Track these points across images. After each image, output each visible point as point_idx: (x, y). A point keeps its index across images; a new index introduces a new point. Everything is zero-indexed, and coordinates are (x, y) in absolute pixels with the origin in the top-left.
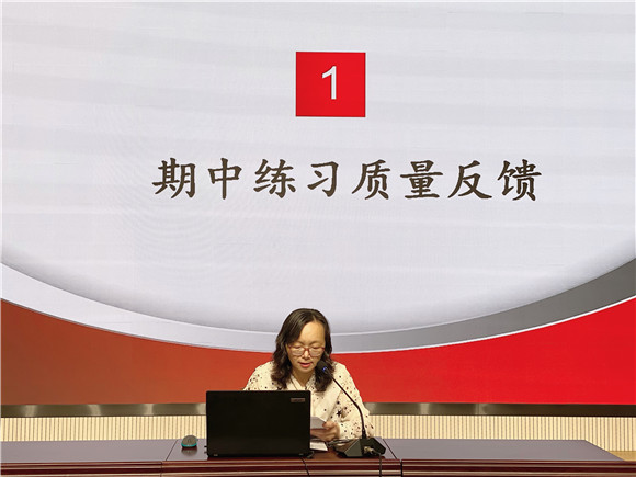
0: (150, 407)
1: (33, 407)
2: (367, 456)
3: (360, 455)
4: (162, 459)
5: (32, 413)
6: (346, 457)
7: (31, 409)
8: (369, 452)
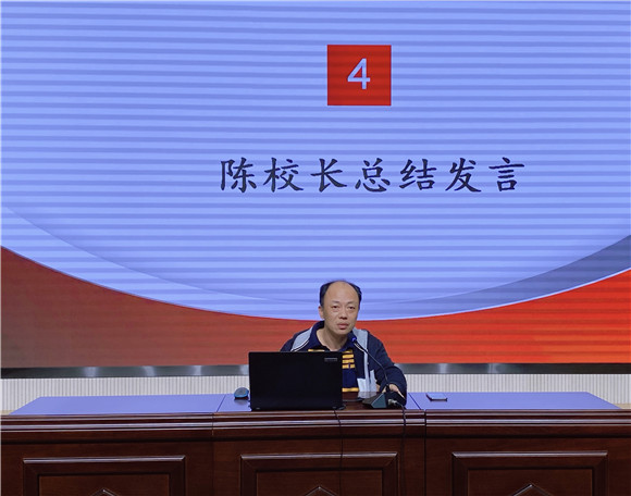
0: (198, 368)
1: (94, 368)
2: (391, 407)
3: (385, 406)
4: (214, 411)
5: (94, 374)
6: (373, 408)
7: (92, 370)
8: (392, 404)
